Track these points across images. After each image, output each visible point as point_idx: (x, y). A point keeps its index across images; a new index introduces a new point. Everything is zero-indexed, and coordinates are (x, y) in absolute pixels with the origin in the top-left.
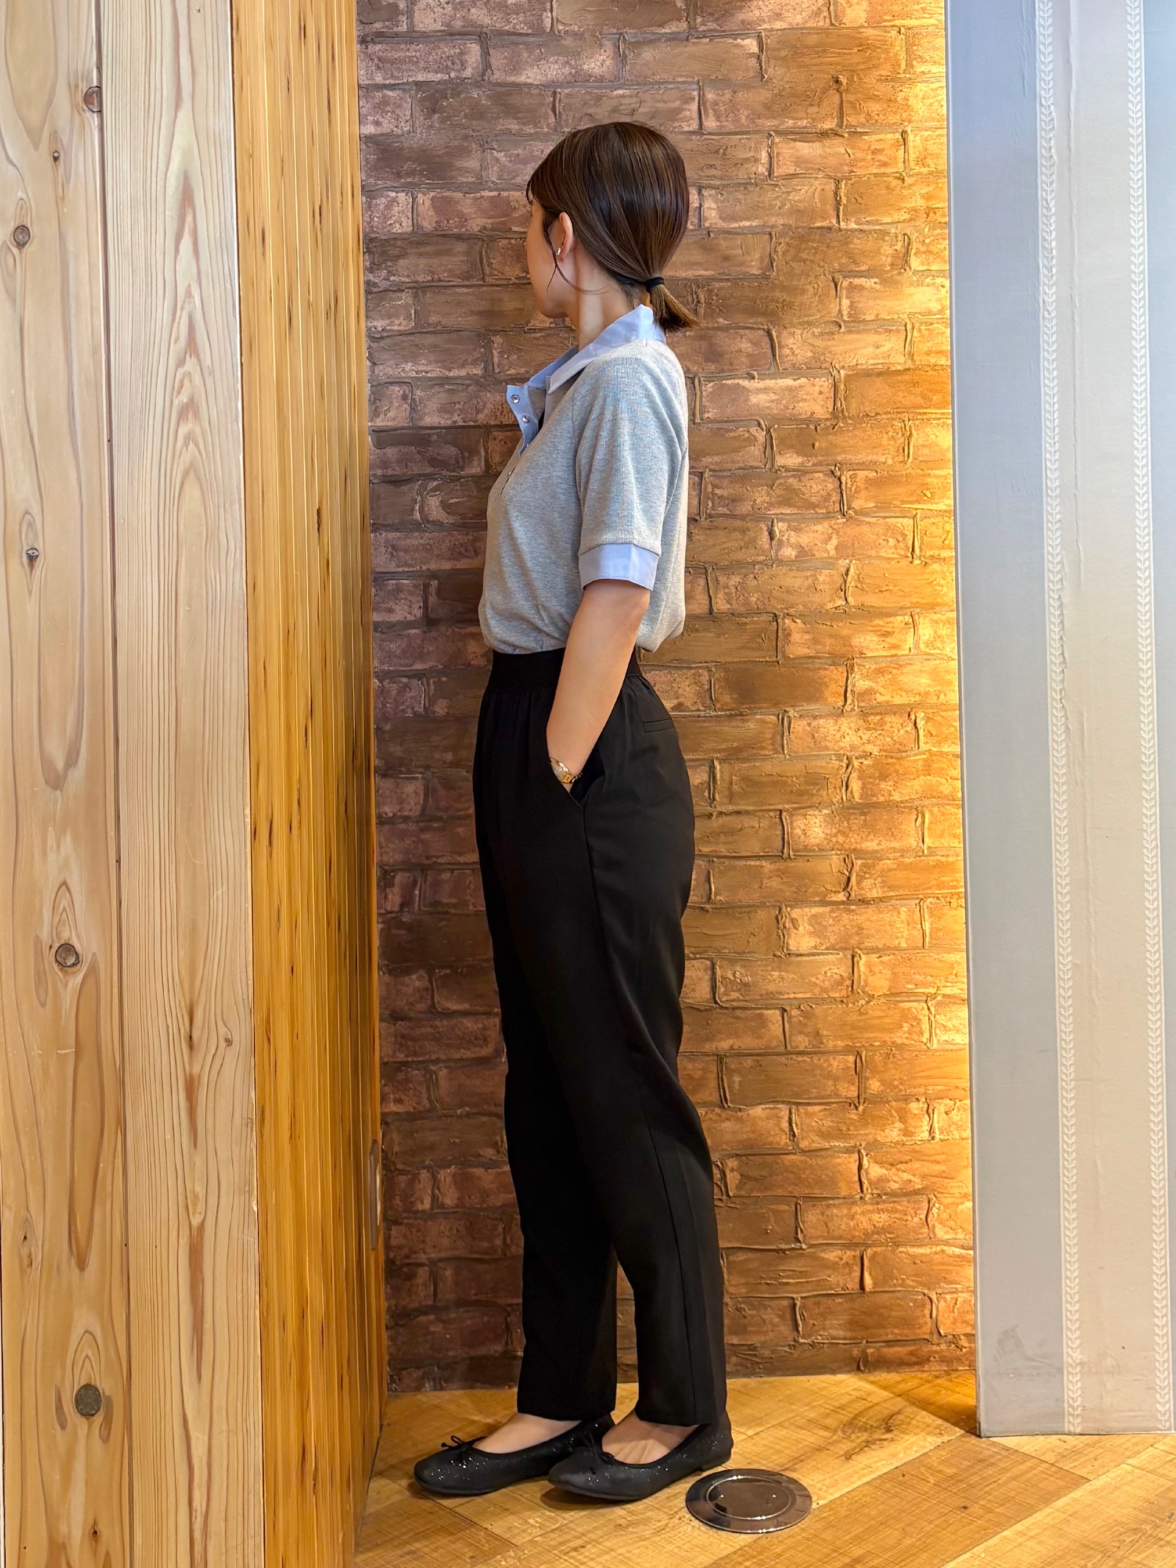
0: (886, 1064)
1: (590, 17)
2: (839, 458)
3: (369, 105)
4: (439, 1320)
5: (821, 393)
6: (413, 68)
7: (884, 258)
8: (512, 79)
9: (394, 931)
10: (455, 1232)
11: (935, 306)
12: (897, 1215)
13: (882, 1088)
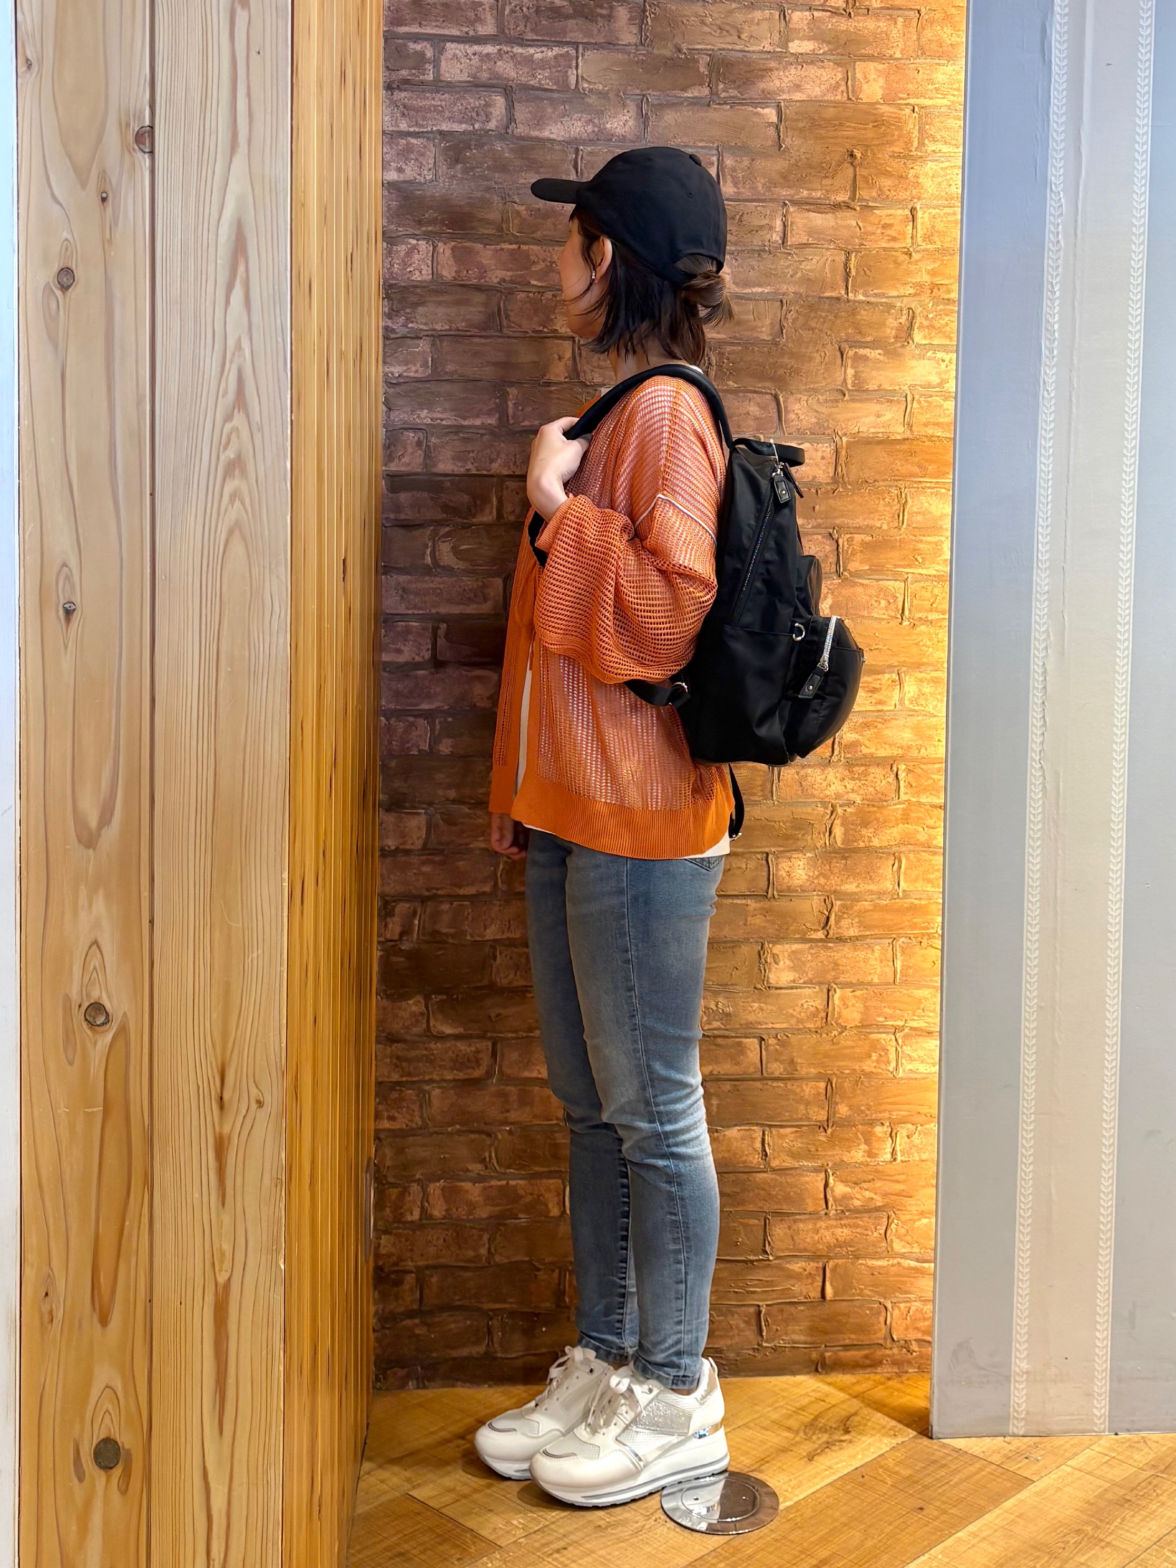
0: (854, 1090)
1: (614, 76)
2: (838, 522)
3: (393, 152)
4: (423, 1323)
5: (823, 458)
6: (438, 117)
7: (889, 331)
8: (535, 133)
9: (394, 959)
10: (442, 1240)
11: (935, 379)
12: (858, 1230)
13: (849, 1113)
